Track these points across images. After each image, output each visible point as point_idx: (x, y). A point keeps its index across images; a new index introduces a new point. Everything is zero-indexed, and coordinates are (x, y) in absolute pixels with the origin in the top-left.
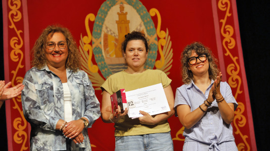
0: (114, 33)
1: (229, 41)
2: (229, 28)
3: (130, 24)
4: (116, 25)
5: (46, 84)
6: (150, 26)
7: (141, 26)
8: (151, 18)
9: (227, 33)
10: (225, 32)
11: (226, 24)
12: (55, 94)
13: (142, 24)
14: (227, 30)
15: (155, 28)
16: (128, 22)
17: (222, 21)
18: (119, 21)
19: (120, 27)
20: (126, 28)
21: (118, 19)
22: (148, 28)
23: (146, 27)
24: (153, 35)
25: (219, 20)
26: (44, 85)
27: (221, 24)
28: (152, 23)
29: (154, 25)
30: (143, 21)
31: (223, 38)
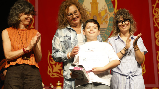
0: (89, 10)
1: (157, 18)
2: (158, 10)
3: (98, 5)
4: (90, 5)
5: (67, 36)
6: (110, 7)
7: (105, 6)
8: (111, 2)
9: (157, 13)
10: (155, 12)
11: (156, 8)
12: (72, 43)
13: (106, 5)
14: (157, 11)
15: (113, 8)
16: (97, 4)
17: (153, 5)
18: (92, 3)
19: (93, 7)
20: (96, 7)
21: (91, 2)
22: (110, 8)
23: (108, 7)
24: (112, 12)
25: (152, 4)
26: (66, 37)
27: (153, 7)
28: (112, 5)
29: (113, 6)
30: (107, 3)
31: (154, 16)
